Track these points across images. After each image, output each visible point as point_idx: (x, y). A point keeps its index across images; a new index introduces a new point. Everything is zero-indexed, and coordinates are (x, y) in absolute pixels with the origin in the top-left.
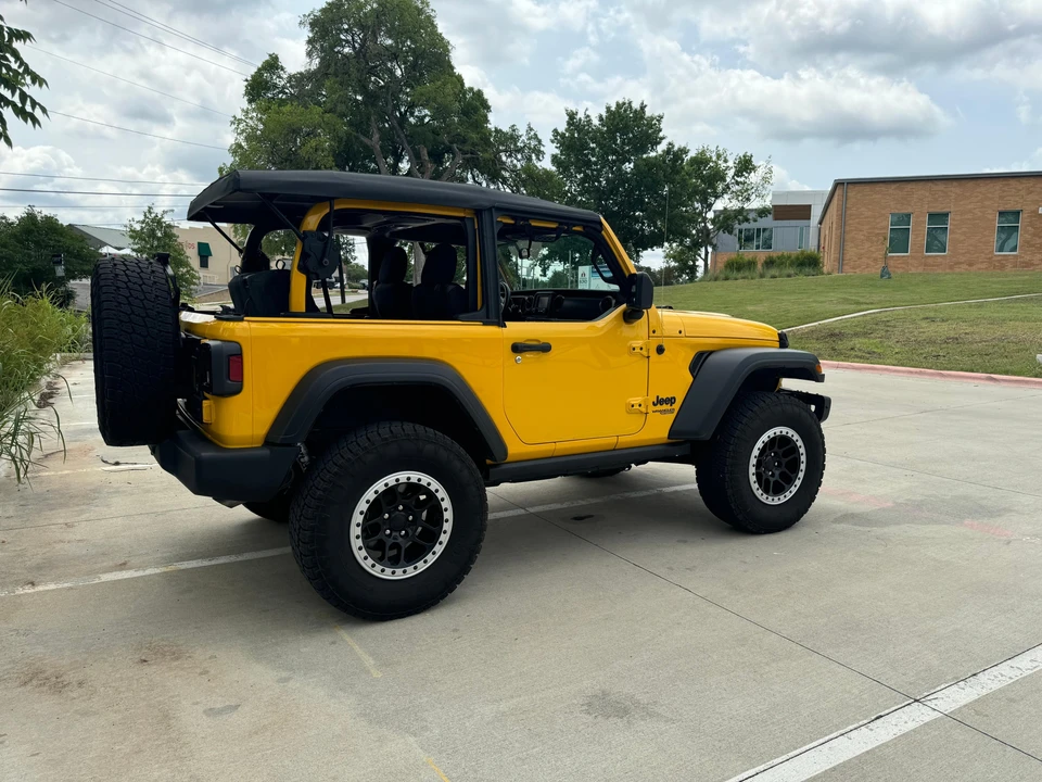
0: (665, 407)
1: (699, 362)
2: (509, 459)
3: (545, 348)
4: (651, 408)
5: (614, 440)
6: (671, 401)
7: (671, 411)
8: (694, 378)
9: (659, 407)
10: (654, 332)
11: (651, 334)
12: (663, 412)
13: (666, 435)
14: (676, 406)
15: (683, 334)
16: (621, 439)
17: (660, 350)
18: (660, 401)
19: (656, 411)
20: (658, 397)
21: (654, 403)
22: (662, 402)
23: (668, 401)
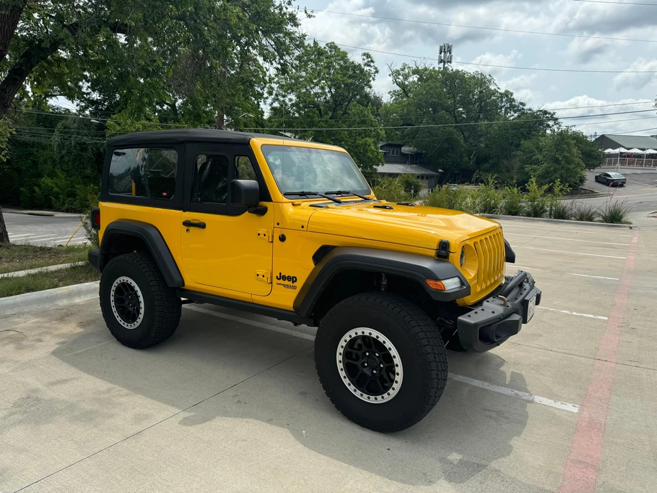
0: (286, 282)
1: (322, 254)
2: (185, 287)
3: (202, 225)
4: (276, 281)
5: (249, 296)
8: (316, 265)
9: (281, 281)
10: (278, 224)
11: (276, 226)
12: (286, 286)
13: (292, 305)
15: (305, 229)
16: (254, 297)
17: (282, 238)
18: (281, 277)
19: (280, 284)
20: (280, 274)
21: (277, 277)
22: (284, 278)
23: (289, 278)
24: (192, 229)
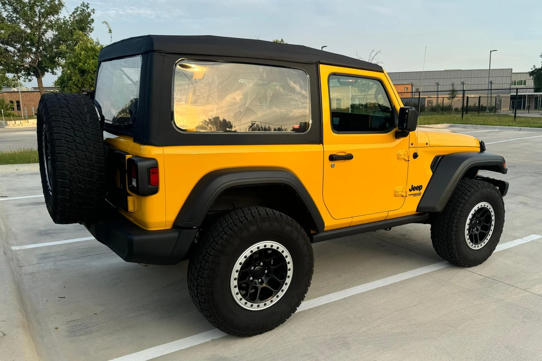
0: (416, 192)
1: (436, 163)
2: (325, 229)
3: (349, 157)
4: (408, 193)
5: (385, 214)
6: (419, 188)
7: (419, 194)
8: (433, 173)
9: (413, 192)
10: (412, 144)
11: (410, 146)
12: (415, 195)
13: (416, 209)
14: (422, 191)
16: (390, 213)
18: (413, 188)
19: (412, 195)
20: (412, 186)
21: (409, 190)
23: (417, 188)
24: (338, 164)
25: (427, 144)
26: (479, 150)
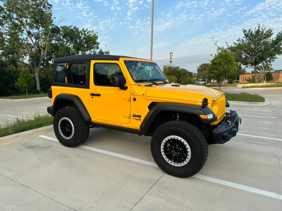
0: (137, 118)
3: (99, 95)
4: (131, 117)
5: (120, 124)
6: (140, 116)
7: (140, 120)
8: (149, 111)
9: (134, 117)
10: (133, 94)
12: (137, 119)
13: (139, 127)
14: (142, 118)
15: (144, 95)
17: (135, 100)
19: (134, 119)
20: (134, 114)
21: (132, 116)
22: (136, 116)
23: (138, 116)
24: (94, 97)
25: (143, 95)
26: (201, 104)
